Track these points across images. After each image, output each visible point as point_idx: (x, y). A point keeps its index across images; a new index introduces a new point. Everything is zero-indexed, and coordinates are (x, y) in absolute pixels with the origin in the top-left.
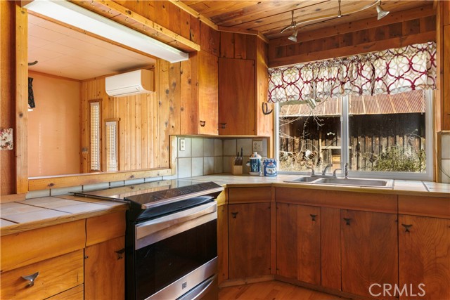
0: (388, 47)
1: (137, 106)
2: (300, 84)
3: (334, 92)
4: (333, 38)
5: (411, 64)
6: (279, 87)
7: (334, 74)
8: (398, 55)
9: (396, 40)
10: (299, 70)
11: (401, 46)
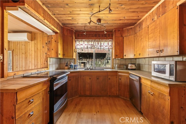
0: (104, 39)
1: (23, 46)
2: (84, 45)
3: (92, 48)
4: (92, 34)
5: (108, 43)
6: (78, 45)
7: (92, 44)
8: (106, 41)
9: (106, 38)
10: (84, 41)
11: (106, 39)
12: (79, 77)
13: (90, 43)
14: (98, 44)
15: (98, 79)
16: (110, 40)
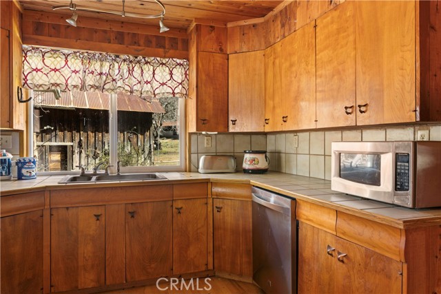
0: (155, 55)
2: (66, 72)
3: (106, 87)
4: (105, 32)
5: (171, 74)
6: (37, 70)
7: (106, 69)
8: (163, 64)
9: (161, 51)
10: (67, 56)
11: (165, 57)
12: (47, 214)
13: (96, 66)
14: (131, 72)
15: (133, 214)
16: (178, 61)
